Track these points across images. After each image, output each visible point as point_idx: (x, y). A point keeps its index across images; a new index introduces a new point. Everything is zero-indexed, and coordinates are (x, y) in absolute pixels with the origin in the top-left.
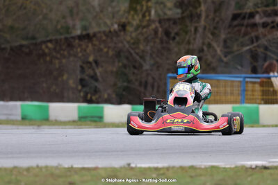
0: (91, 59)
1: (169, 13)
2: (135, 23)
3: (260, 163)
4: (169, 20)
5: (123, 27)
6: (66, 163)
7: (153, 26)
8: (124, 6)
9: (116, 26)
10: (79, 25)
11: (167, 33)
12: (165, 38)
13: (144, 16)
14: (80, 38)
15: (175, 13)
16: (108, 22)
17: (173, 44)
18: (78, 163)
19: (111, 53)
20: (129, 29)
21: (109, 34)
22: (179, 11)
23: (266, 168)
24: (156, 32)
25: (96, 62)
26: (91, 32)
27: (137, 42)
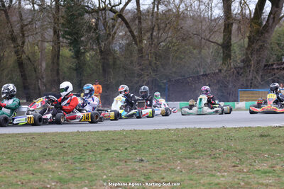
1: (239, 65)
2: (225, 69)
3: (278, 125)
4: (239, 67)
5: (220, 71)
6: (198, 126)
7: (232, 70)
8: (220, 62)
9: (217, 71)
10: (202, 70)
11: (238, 73)
12: (237, 75)
13: (228, 66)
14: (203, 75)
15: (241, 65)
16: (214, 69)
18: (203, 126)
19: (215, 81)
20: (223, 71)
21: (215, 74)
22: (243, 64)
23: (280, 127)
24: (233, 72)
26: (207, 73)
27: (226, 77)
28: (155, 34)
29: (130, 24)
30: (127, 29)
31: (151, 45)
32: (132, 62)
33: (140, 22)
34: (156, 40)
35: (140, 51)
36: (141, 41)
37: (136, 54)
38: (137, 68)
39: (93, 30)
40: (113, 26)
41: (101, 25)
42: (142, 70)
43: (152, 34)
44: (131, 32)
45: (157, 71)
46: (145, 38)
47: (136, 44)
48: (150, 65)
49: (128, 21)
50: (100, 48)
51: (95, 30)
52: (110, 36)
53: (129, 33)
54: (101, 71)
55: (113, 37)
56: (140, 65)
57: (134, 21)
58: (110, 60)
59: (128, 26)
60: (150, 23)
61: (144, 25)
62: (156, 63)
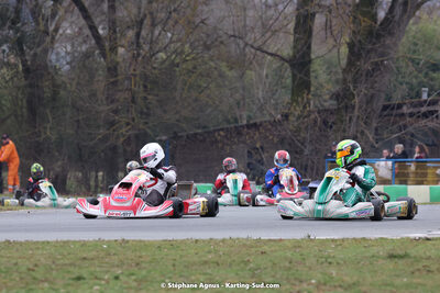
0: (258, 146)
1: (326, 104)
2: (296, 113)
3: (422, 235)
4: (326, 110)
5: (286, 116)
7: (313, 116)
8: (287, 98)
9: (279, 116)
10: (245, 115)
11: (325, 122)
12: (323, 127)
13: (305, 107)
14: (249, 126)
15: (330, 104)
17: (330, 132)
19: (276, 140)
20: (291, 118)
21: (274, 123)
22: (335, 102)
24: (316, 122)
25: (262, 148)
26: (258, 121)
27: (298, 130)
28: (143, 33)
29: (91, 11)
30: (82, 22)
31: (135, 57)
32: (93, 95)
33: (112, 8)
34: (146, 47)
35: (112, 70)
36: (114, 49)
37: (101, 76)
38: (104, 108)
39: (8, 24)
40: (54, 15)
41: (26, 12)
42: (116, 112)
43: (138, 35)
44: (93, 28)
45: (148, 115)
46: (123, 42)
47: (104, 55)
48: (133, 101)
49: (86, 4)
50: (24, 63)
51: (14, 23)
52: (46, 36)
53: (87, 31)
54: (25, 114)
55: (53, 38)
56: (112, 102)
57: (99, 6)
58: (46, 90)
59: (86, 15)
60: (135, 11)
61: (121, 13)
62: (145, 98)
